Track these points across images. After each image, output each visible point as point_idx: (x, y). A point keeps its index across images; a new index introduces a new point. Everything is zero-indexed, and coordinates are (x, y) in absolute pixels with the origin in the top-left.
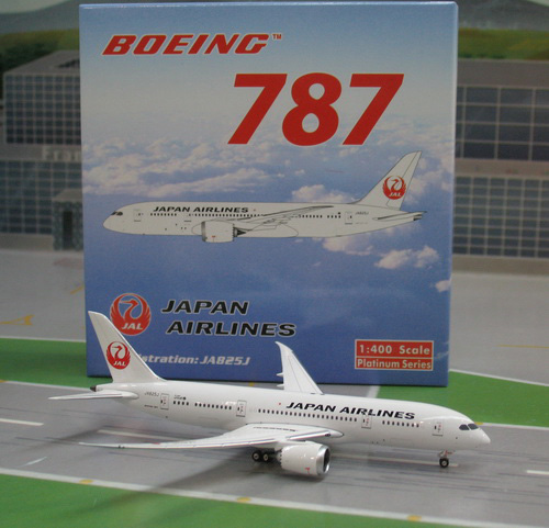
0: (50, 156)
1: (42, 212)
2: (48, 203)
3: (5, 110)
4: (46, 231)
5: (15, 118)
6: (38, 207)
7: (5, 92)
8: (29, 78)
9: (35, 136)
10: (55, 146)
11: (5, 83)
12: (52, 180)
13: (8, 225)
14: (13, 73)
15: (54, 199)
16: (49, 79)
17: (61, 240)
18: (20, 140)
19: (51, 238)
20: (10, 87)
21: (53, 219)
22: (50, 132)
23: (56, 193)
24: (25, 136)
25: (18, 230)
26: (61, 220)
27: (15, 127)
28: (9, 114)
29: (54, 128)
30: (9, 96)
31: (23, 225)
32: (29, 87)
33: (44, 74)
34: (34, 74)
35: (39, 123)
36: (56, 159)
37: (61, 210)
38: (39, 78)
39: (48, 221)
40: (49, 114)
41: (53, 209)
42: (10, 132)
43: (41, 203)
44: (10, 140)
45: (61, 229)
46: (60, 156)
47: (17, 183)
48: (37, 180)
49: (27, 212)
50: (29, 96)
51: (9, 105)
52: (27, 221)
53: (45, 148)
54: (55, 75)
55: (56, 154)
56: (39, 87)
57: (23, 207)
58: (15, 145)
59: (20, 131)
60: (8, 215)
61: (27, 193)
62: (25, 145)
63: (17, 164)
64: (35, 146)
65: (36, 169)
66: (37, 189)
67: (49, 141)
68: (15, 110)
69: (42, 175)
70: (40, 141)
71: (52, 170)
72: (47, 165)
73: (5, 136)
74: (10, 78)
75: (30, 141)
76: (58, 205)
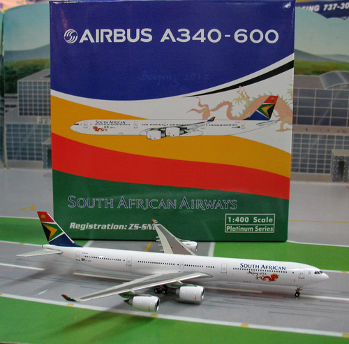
0: (41, 122)
1: (37, 150)
2: (40, 145)
3: (18, 99)
4: (39, 159)
5: (23, 103)
6: (35, 147)
7: (18, 90)
8: (30, 83)
9: (33, 112)
10: (43, 117)
11: (18, 85)
12: (42, 134)
13: (20, 156)
14: (22, 80)
15: (43, 143)
16: (40, 83)
17: (47, 163)
18: (26, 114)
19: (42, 163)
20: (20, 87)
21: (43, 153)
22: (41, 110)
23: (44, 140)
24: (28, 112)
25: (26, 159)
26: (47, 153)
27: (23, 107)
28: (20, 101)
29: (43, 108)
30: (21, 92)
31: (28, 156)
32: (30, 87)
33: (38, 81)
34: (33, 81)
35: (35, 105)
36: (44, 123)
37: (47, 149)
38: (35, 83)
39: (40, 154)
40: (40, 101)
41: (43, 148)
42: (21, 110)
43: (37, 145)
44: (21, 114)
45: (47, 158)
46: (46, 122)
47: (25, 135)
48: (35, 133)
49: (30, 149)
50: (30, 92)
51: (20, 96)
52: (30, 154)
53: (38, 118)
54: (43, 81)
55: (44, 120)
56: (35, 88)
57: (28, 147)
58: (23, 116)
59: (26, 110)
60: (20, 151)
61: (30, 140)
62: (29, 116)
63: (24, 126)
64: (33, 116)
65: (34, 128)
66: (35, 138)
67: (41, 114)
68: (23, 99)
69: (37, 131)
70: (36, 114)
71: (42, 129)
72: (40, 126)
73: (18, 112)
74: (20, 83)
75: (31, 114)
76: (45, 146)
